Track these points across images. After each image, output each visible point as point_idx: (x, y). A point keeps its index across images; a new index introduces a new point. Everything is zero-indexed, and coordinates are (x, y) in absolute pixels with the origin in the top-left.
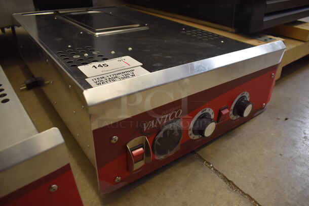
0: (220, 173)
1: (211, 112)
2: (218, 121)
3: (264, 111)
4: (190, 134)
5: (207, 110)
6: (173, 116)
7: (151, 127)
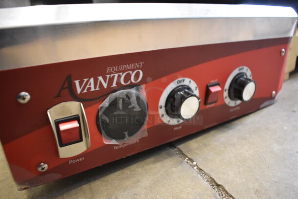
0: (205, 174)
1: (193, 85)
2: (206, 103)
3: (274, 103)
4: (163, 115)
5: (187, 82)
6: (127, 78)
7: (89, 89)
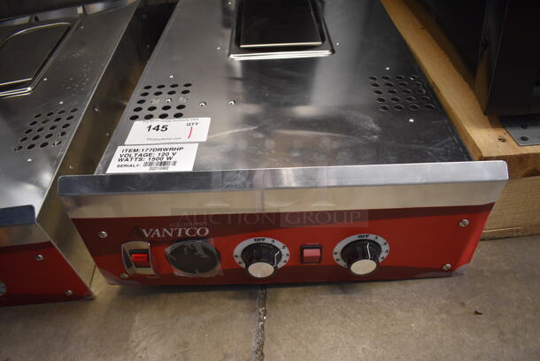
1: (278, 244)
2: (302, 261)
3: (451, 276)
4: (240, 263)
5: (268, 241)
6: (192, 232)
7: (156, 235)
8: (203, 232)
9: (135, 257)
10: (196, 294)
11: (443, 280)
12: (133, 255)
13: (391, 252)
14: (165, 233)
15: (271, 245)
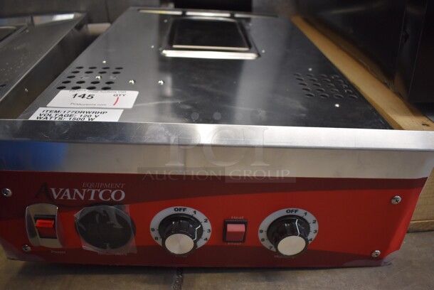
1: (200, 216)
2: (224, 239)
3: (379, 266)
4: (157, 238)
5: (190, 211)
6: (107, 195)
7: (65, 197)
8: (118, 195)
9: (40, 223)
10: (104, 277)
11: (372, 270)
12: (38, 221)
13: (320, 233)
14: (77, 194)
15: (192, 216)
